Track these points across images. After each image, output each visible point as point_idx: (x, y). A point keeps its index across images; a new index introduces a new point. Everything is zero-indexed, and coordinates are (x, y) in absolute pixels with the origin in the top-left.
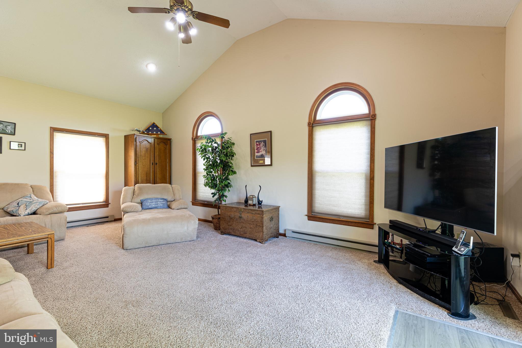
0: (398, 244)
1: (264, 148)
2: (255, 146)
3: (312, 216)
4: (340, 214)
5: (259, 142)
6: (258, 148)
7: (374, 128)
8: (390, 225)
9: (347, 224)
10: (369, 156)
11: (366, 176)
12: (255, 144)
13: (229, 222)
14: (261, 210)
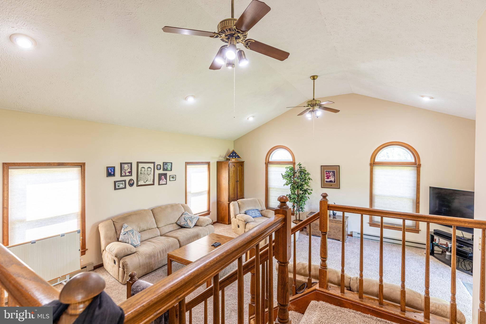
0: (444, 245)
1: (333, 176)
2: (325, 174)
3: (373, 223)
4: (394, 223)
5: (328, 172)
6: (328, 175)
7: (420, 172)
8: (434, 232)
9: (400, 230)
10: (415, 189)
11: (413, 200)
12: (325, 173)
13: (315, 227)
14: (336, 219)
